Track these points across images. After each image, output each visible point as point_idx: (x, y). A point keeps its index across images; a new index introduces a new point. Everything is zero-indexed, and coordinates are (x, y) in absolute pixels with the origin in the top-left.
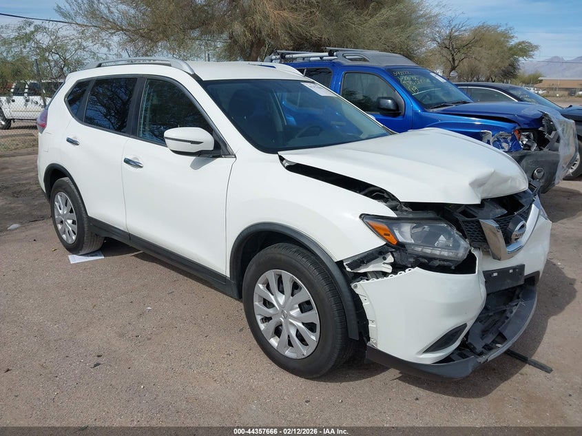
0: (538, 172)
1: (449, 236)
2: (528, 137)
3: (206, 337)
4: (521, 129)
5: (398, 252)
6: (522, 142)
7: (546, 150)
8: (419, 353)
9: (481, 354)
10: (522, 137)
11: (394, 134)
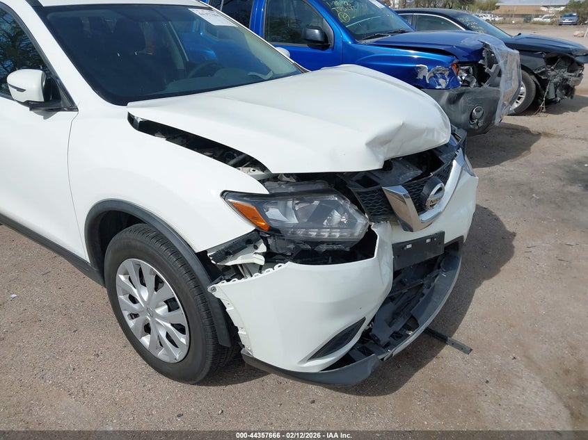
0: (477, 111)
1: (344, 211)
2: (467, 71)
3: (75, 332)
4: (459, 62)
5: (272, 238)
6: (461, 77)
7: (486, 85)
8: (303, 361)
9: (387, 345)
10: (460, 71)
11: (306, 72)
